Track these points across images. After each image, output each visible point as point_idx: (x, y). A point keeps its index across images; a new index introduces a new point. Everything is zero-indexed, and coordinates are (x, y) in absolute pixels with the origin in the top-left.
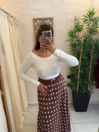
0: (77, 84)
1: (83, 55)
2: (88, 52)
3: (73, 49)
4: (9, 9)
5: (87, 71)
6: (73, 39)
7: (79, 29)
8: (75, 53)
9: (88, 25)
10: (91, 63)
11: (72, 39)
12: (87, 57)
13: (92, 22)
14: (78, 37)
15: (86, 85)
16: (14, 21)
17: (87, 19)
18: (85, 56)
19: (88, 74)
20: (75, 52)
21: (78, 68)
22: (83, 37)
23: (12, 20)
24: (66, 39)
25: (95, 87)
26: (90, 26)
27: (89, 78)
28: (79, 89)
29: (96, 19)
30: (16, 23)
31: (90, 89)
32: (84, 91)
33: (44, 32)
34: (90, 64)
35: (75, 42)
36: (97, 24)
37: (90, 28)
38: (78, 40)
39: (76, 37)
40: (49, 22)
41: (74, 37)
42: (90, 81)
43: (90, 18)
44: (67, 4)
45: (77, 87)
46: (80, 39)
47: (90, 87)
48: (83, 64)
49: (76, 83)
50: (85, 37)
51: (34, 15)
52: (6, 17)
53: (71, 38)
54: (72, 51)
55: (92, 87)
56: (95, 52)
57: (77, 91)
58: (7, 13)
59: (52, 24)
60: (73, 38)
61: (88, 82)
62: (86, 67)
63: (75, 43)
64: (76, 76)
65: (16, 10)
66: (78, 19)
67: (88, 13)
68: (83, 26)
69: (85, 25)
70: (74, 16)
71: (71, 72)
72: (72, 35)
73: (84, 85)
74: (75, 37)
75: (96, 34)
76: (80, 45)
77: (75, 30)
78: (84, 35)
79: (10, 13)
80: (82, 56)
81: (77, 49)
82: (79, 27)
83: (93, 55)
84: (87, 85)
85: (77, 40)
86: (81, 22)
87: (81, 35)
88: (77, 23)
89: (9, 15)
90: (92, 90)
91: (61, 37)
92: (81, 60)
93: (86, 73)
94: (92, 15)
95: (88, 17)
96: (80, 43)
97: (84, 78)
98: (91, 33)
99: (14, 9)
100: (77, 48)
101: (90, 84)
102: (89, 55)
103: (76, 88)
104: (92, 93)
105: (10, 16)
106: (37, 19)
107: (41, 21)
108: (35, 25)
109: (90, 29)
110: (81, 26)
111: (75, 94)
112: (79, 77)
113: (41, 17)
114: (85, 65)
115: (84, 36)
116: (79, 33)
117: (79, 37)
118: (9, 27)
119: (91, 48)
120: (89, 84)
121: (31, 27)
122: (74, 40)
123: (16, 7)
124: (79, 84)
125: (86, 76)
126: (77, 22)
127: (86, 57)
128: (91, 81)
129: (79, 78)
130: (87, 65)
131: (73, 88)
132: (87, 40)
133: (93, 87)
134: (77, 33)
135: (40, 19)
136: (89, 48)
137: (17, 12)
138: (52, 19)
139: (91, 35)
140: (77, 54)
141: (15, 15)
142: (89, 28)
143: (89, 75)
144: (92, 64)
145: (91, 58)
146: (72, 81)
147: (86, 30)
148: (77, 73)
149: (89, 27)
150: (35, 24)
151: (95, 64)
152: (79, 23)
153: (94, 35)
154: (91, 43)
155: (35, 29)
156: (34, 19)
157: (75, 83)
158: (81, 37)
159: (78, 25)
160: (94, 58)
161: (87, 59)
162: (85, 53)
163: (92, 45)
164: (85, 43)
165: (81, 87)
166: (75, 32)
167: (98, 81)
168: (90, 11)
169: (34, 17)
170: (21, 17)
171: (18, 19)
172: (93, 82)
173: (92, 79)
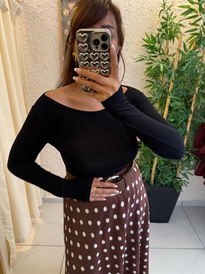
0: (152, 163)
1: (175, 99)
2: (187, 91)
3: (153, 82)
6: (153, 57)
8: (156, 93)
9: (193, 24)
10: (190, 119)
13: (204, 16)
14: (166, 53)
17: (192, 6)
18: (177, 100)
20: (156, 89)
22: (178, 54)
24: (137, 56)
25: (193, 172)
26: (198, 25)
28: (155, 174)
31: (181, 176)
32: (167, 179)
34: (187, 120)
35: (157, 64)
37: (198, 31)
38: (166, 61)
39: (161, 52)
41: (157, 51)
43: (200, 6)
45: (151, 171)
46: (171, 59)
47: (182, 172)
48: (172, 120)
50: (183, 54)
53: (150, 53)
54: (150, 86)
55: (185, 172)
56: (202, 93)
57: (151, 178)
60: (153, 55)
62: (178, 128)
63: (158, 67)
66: (171, 6)
68: (181, 25)
69: (186, 23)
72: (152, 48)
73: (169, 167)
74: (159, 52)
77: (160, 36)
78: (182, 49)
80: (172, 101)
81: (162, 82)
82: (172, 28)
83: (198, 99)
84: (175, 166)
85: (162, 60)
86: (177, 16)
87: (173, 47)
88: (166, 17)
90: (184, 179)
92: (169, 110)
95: (196, 1)
96: (169, 69)
98: (198, 43)
100: (161, 79)
101: (182, 164)
102: (187, 100)
103: (149, 172)
108: (62, 14)
109: (196, 34)
110: (177, 24)
111: (147, 184)
114: (175, 122)
116: (171, 43)
117: (169, 53)
119: (193, 82)
120: (180, 166)
121: (53, 19)
122: (155, 59)
124: (157, 165)
126: (167, 13)
127: (179, 104)
128: (185, 159)
130: (180, 123)
131: (142, 173)
132: (187, 62)
133: (189, 171)
134: (165, 42)
136: (190, 83)
139: (197, 50)
140: (160, 96)
142: (194, 32)
144: (192, 120)
145: (190, 107)
147: (188, 35)
149: (196, 29)
150: (65, 13)
151: (200, 121)
152: (173, 16)
154: (197, 71)
155: (63, 24)
158: (174, 54)
159: (168, 23)
160: (199, 107)
161: (182, 109)
162: (179, 94)
163: (198, 75)
164: (183, 70)
165: (161, 171)
166: (161, 40)
167: (202, 159)
172: (190, 161)
173: (187, 154)
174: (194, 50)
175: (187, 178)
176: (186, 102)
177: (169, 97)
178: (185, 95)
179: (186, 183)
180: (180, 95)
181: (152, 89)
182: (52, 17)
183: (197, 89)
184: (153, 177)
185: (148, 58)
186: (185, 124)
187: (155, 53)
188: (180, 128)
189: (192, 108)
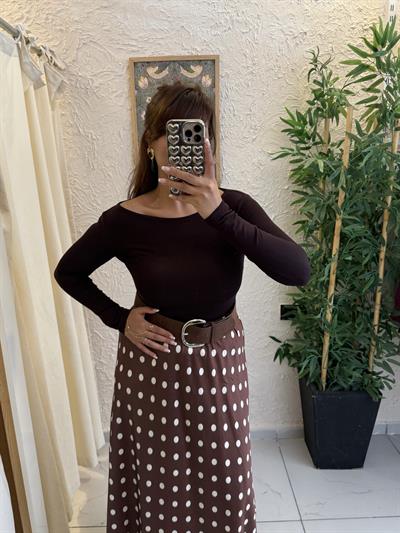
0: (321, 344)
1: (350, 219)
2: (372, 205)
3: (306, 194)
4: (28, 19)
5: (367, 287)
6: (302, 149)
7: (331, 105)
8: (313, 211)
9: (368, 90)
10: (382, 256)
11: (299, 149)
12: (367, 226)
13: (386, 76)
14: (326, 141)
15: (361, 350)
16: (48, 68)
17: (364, 61)
18: (355, 222)
19: (371, 303)
20: (314, 204)
21: (329, 276)
22: (347, 142)
23: (40, 63)
24: (275, 149)
26: (378, 91)
27: (376, 321)
28: (328, 367)
30: (55, 78)
31: (377, 369)
32: (351, 377)
33: (177, 123)
34: (378, 256)
35: (312, 160)
37: (379, 101)
38: (327, 155)
39: (317, 139)
40: (201, 75)
41: (309, 139)
42: (379, 332)
43: (378, 59)
45: (320, 360)
46: (336, 151)
47: (378, 360)
48: (350, 258)
49: (315, 344)
51: (133, 43)
52: (12, 49)
53: (296, 142)
54: (302, 200)
55: (385, 359)
57: (320, 375)
58: (16, 34)
59: (213, 85)
60: (303, 146)
61: (370, 339)
62: (362, 273)
63: (315, 166)
64: (318, 310)
65: (58, 21)
66: (327, 62)
67: (371, 39)
68: (348, 92)
69: (357, 88)
70: (308, 49)
71: (298, 291)
72: (300, 133)
73: (353, 351)
74: (314, 140)
76: (336, 173)
77: (312, 112)
78: (356, 133)
79: (30, 35)
80: (344, 224)
81: (323, 192)
82: (332, 98)
83: (393, 218)
84: (364, 350)
85: (320, 153)
86: (341, 79)
87: (337, 130)
88: (320, 79)
89: (28, 42)
90: (385, 373)
91: (254, 140)
92: (341, 241)
93: (363, 299)
94: (388, 44)
95: (370, 52)
96: (335, 167)
97: (354, 320)
98: (382, 121)
99: (47, 19)
100: (321, 186)
101: (377, 345)
102: (373, 219)
103: (317, 362)
104: (388, 385)
105: (32, 48)
106: (149, 63)
107: (166, 72)
108: (137, 87)
109: (376, 106)
110: (341, 91)
111: (313, 388)
112: (329, 317)
113: (167, 54)
114: (355, 263)
115: (351, 137)
116: (332, 124)
117: (332, 140)
118: (26, 94)
119: (382, 188)
120: (373, 348)
121: (121, 96)
122: (307, 152)
123: (59, 12)
124: (330, 347)
125: (359, 309)
126: (322, 74)
127: (359, 228)
128: (381, 334)
129: (333, 318)
130: (365, 262)
131: (304, 364)
132: (365, 154)
133: (391, 358)
134: (323, 122)
135: (163, 64)
136: (375, 189)
137: (61, 30)
138: (214, 61)
139: (382, 132)
140: (323, 216)
141: (52, 43)
142: (374, 102)
143: (371, 307)
144: (386, 257)
145: (381, 233)
146: (301, 335)
147: (363, 108)
148: (324, 295)
149: (376, 98)
150: (141, 84)
152: (332, 78)
153: (397, 129)
154: (385, 167)
155: (138, 102)
156: (135, 63)
157: (312, 344)
158: (341, 142)
159: (325, 90)
160: (396, 231)
161: (365, 238)
162: (357, 211)
163: (388, 174)
164: (359, 168)
165: (340, 360)
166: (314, 120)
168: (378, 29)
169: (133, 51)
170: (80, 54)
171: (67, 61)
172: (391, 337)
173: (386, 323)
174: (377, 130)
175: (391, 371)
176: (371, 226)
177: (338, 216)
178: (369, 211)
179: (391, 383)
180: (360, 213)
181: (305, 206)
182: (119, 92)
183: (389, 199)
184: (324, 372)
185: (295, 152)
186: (373, 264)
187: (305, 143)
188: (366, 273)
189: (385, 235)
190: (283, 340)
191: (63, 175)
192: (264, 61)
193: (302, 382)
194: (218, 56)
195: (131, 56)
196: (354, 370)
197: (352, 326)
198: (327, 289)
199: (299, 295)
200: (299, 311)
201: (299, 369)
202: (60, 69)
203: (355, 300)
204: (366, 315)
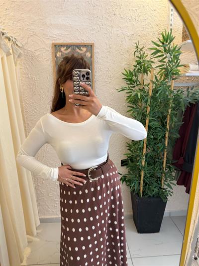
1: (152, 120)
2: (162, 113)
3: (132, 107)
4: (4, 23)
5: (160, 150)
6: (131, 87)
7: (144, 68)
9: (161, 61)
10: (167, 136)
12: (160, 123)
13: (168, 55)
14: (142, 84)
15: (158, 178)
16: (13, 46)
17: (158, 48)
18: (155, 121)
19: (162, 156)
20: (137, 113)
21: (143, 145)
22: (151, 84)
23: (9, 44)
24: (119, 87)
25: (175, 182)
26: (165, 62)
27: (164, 165)
28: (143, 186)
29: (177, 49)
30: (16, 51)
31: (165, 187)
32: (153, 191)
33: (78, 71)
34: (165, 136)
35: (135, 93)
36: (178, 59)
38: (142, 90)
39: (138, 83)
40: (86, 52)
41: (134, 82)
42: (166, 170)
43: (165, 48)
44: (122, 18)
45: (140, 183)
46: (146, 88)
47: (166, 183)
48: (152, 137)
49: (138, 176)
50: (156, 84)
51: (55, 36)
53: (129, 84)
54: (131, 110)
55: (169, 182)
56: (174, 114)
57: (140, 190)
59: (91, 57)
60: (132, 86)
62: (158, 143)
63: (136, 95)
64: (139, 160)
65: (19, 25)
66: (143, 48)
67: (161, 38)
68: (152, 62)
69: (156, 60)
70: (134, 42)
71: (130, 152)
72: (130, 80)
73: (155, 178)
74: (136, 83)
75: (176, 79)
76: (146, 99)
77: (136, 70)
78: (154, 80)
79: (4, 31)
80: (150, 122)
81: (141, 107)
82: (145, 64)
83: (171, 119)
84: (159, 178)
85: (139, 89)
86: (148, 55)
87: (147, 79)
88: (139, 56)
89: (3, 34)
90: (169, 189)
91: (110, 82)
93: (159, 155)
94: (169, 41)
95: (161, 44)
96: (146, 96)
97: (155, 164)
98: (166, 75)
99: (13, 23)
100: (140, 104)
101: (165, 176)
102: (162, 120)
103: (138, 184)
104: (170, 194)
105: (5, 37)
106: (62, 46)
107: (69, 50)
108: (56, 56)
109: (164, 68)
110: (148, 62)
111: (137, 196)
112: (143, 163)
113: (70, 42)
114: (155, 139)
115: (153, 83)
116: (145, 76)
117: (145, 83)
118: (2, 59)
119: (166, 105)
120: (163, 177)
121: (48, 60)
122: (133, 89)
123: (19, 20)
124: (144, 177)
125: (157, 160)
126: (140, 53)
127: (156, 124)
128: (167, 171)
129: (145, 164)
130: (158, 139)
131: (132, 185)
132: (159, 90)
133: (172, 182)
134: (141, 75)
135: (68, 46)
136: (163, 105)
137: (20, 29)
138: (92, 46)
139: (167, 80)
141: (16, 35)
142: (163, 67)
143: (163, 158)
144: (168, 136)
145: (166, 125)
146: (131, 172)
147: (158, 69)
148: (141, 153)
149: (164, 65)
150: (58, 55)
151: (175, 136)
152: (145, 55)
153: (173, 79)
154: (168, 96)
156: (55, 45)
157: (136, 176)
158: (149, 84)
159: (142, 61)
160: (173, 125)
161: (159, 128)
162: (155, 116)
163: (169, 100)
164: (156, 96)
165: (148, 183)
166: (137, 74)
167: (181, 170)
168: (164, 34)
169: (54, 40)
170: (29, 40)
171: (23, 43)
172: (171, 172)
173: (169, 166)
174: (164, 80)
175: (171, 188)
176: (162, 122)
177: (147, 118)
178: (161, 116)
180: (157, 117)
181: (133, 113)
183: (170, 111)
184: (142, 189)
185: (128, 88)
186: (163, 139)
187: (133, 84)
188: (160, 143)
189: (168, 127)
190: (123, 174)
191: (21, 97)
192: (114, 47)
193: (132, 193)
194: (93, 44)
195: (54, 42)
196: (155, 187)
197: (154, 167)
198: (143, 150)
199: (130, 154)
200: (130, 162)
201: (131, 187)
202: (19, 47)
203: (155, 156)
204: (160, 162)
